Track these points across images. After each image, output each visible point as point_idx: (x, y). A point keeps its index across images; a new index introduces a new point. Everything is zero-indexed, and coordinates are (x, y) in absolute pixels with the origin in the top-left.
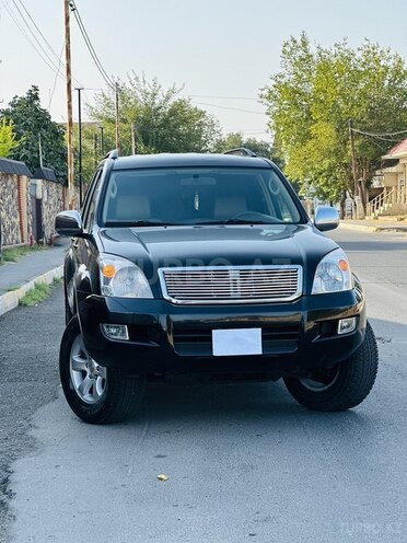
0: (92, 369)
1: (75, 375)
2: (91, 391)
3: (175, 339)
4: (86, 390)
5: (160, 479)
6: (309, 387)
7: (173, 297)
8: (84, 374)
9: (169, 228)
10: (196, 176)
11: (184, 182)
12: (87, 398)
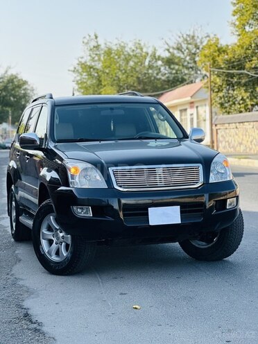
0: (58, 239)
1: (44, 243)
2: (58, 253)
3: (124, 215)
4: (53, 253)
5: (136, 308)
6: (197, 246)
7: (120, 186)
8: (51, 242)
9: (102, 142)
10: (112, 109)
11: (103, 113)
12: (54, 258)
